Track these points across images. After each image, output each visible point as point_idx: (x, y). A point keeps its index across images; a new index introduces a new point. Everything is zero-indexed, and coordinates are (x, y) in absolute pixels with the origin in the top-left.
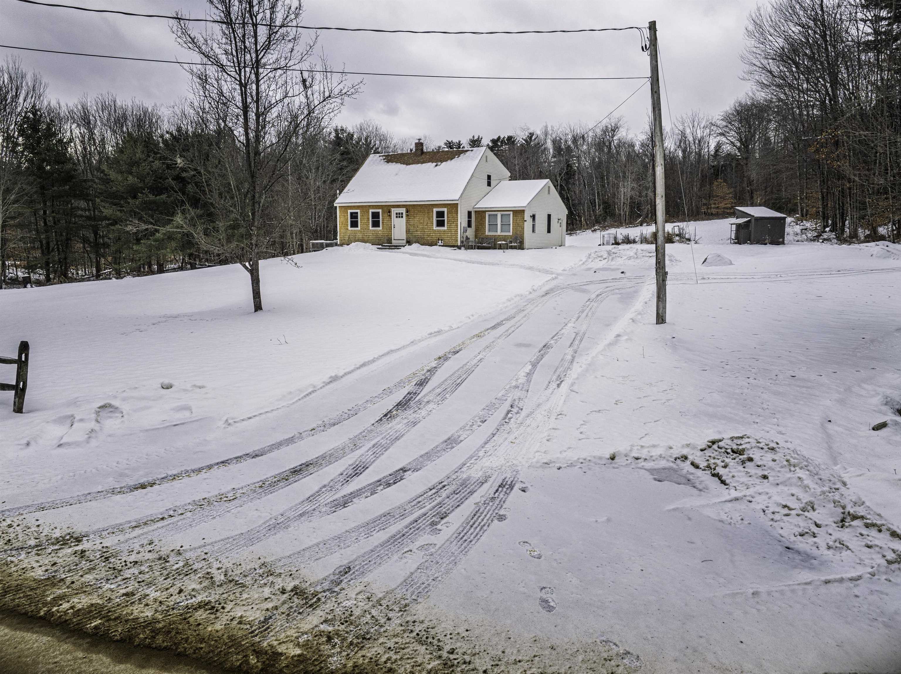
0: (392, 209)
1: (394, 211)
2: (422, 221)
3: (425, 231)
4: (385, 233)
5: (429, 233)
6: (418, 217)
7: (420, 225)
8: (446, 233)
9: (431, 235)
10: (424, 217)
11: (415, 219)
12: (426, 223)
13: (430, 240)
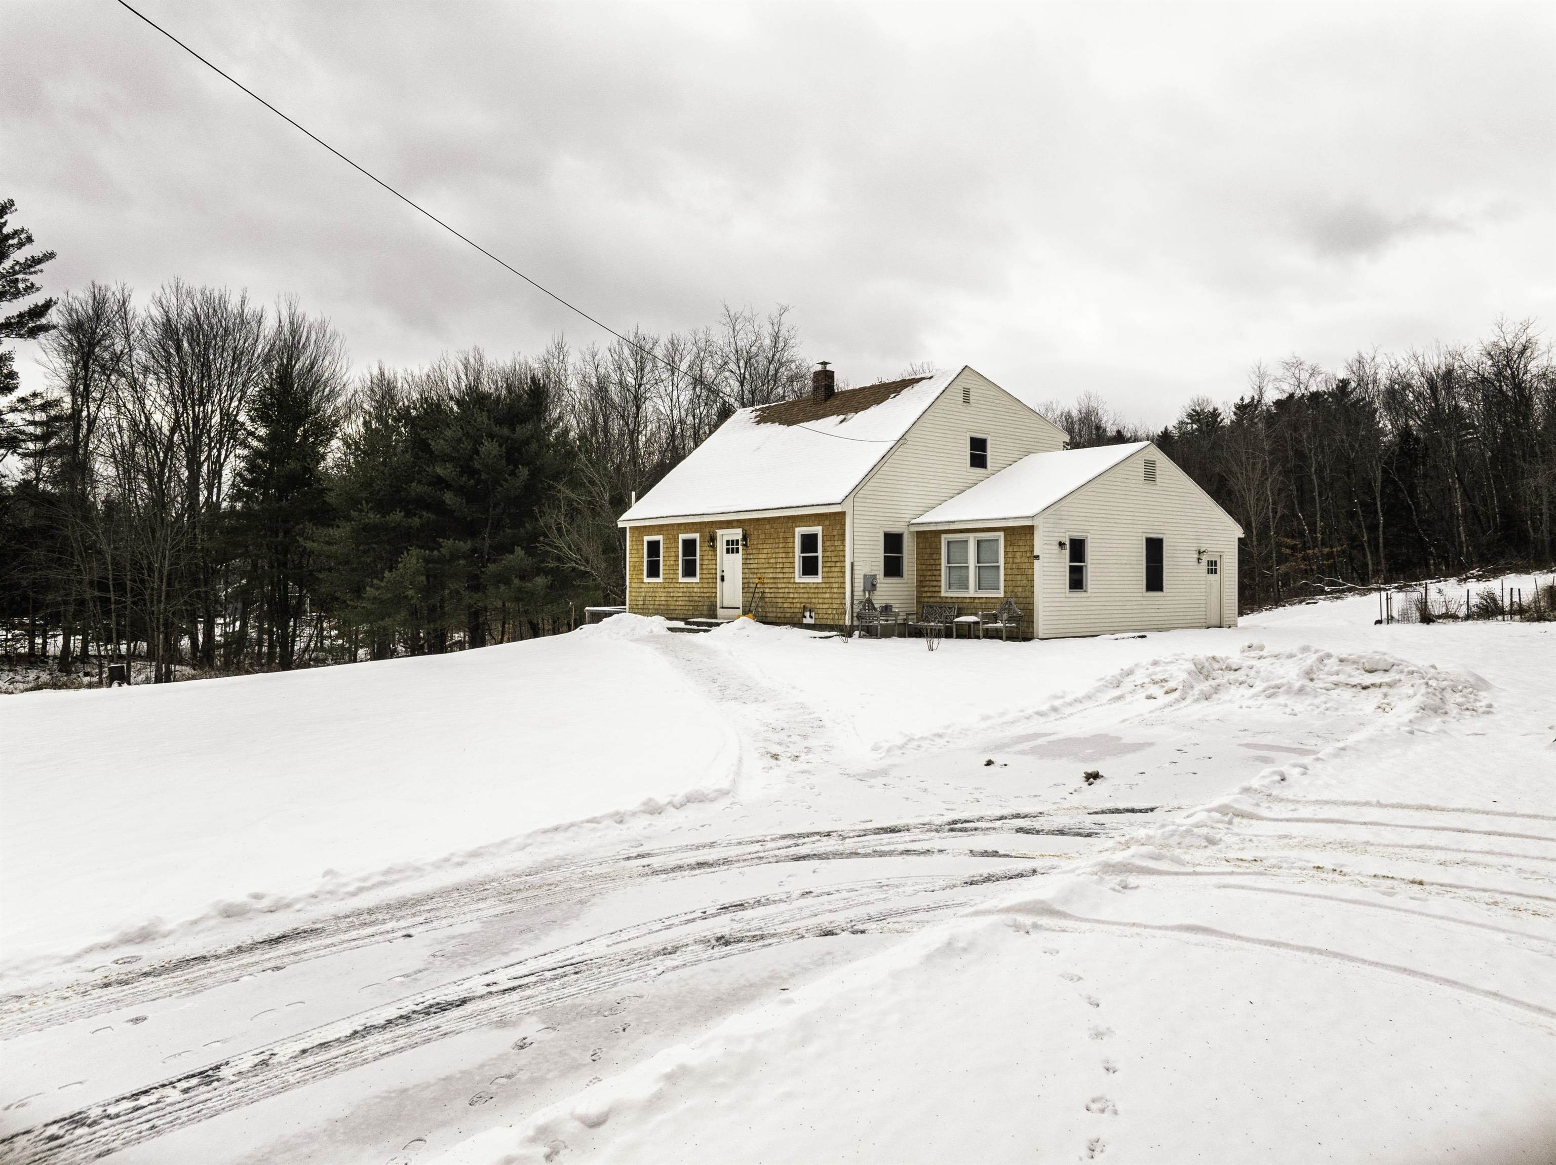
0: (719, 532)
1: (724, 535)
2: (772, 561)
3: (780, 586)
4: (706, 590)
5: (787, 590)
6: (765, 551)
7: (768, 571)
8: (821, 591)
9: (791, 596)
10: (777, 550)
11: (760, 556)
12: (781, 566)
13: (788, 610)
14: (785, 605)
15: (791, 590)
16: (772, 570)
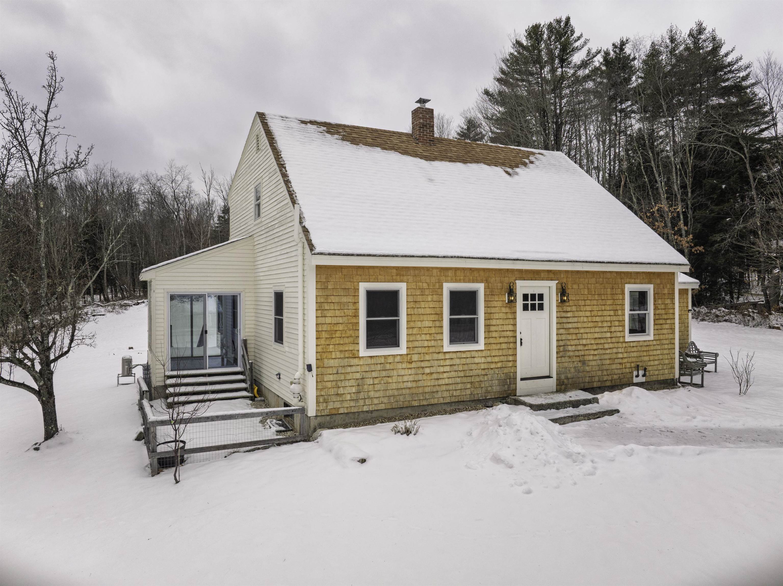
0: (519, 284)
2: (598, 319)
3: (606, 346)
4: (496, 359)
5: (615, 351)
6: (588, 308)
7: (592, 330)
8: (652, 348)
9: (620, 356)
10: (603, 308)
11: (581, 314)
12: (609, 324)
13: (616, 371)
14: (614, 367)
15: (620, 350)
16: (597, 330)
